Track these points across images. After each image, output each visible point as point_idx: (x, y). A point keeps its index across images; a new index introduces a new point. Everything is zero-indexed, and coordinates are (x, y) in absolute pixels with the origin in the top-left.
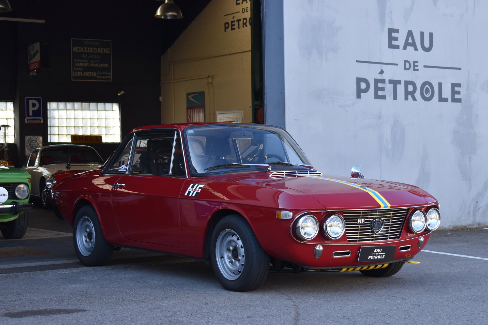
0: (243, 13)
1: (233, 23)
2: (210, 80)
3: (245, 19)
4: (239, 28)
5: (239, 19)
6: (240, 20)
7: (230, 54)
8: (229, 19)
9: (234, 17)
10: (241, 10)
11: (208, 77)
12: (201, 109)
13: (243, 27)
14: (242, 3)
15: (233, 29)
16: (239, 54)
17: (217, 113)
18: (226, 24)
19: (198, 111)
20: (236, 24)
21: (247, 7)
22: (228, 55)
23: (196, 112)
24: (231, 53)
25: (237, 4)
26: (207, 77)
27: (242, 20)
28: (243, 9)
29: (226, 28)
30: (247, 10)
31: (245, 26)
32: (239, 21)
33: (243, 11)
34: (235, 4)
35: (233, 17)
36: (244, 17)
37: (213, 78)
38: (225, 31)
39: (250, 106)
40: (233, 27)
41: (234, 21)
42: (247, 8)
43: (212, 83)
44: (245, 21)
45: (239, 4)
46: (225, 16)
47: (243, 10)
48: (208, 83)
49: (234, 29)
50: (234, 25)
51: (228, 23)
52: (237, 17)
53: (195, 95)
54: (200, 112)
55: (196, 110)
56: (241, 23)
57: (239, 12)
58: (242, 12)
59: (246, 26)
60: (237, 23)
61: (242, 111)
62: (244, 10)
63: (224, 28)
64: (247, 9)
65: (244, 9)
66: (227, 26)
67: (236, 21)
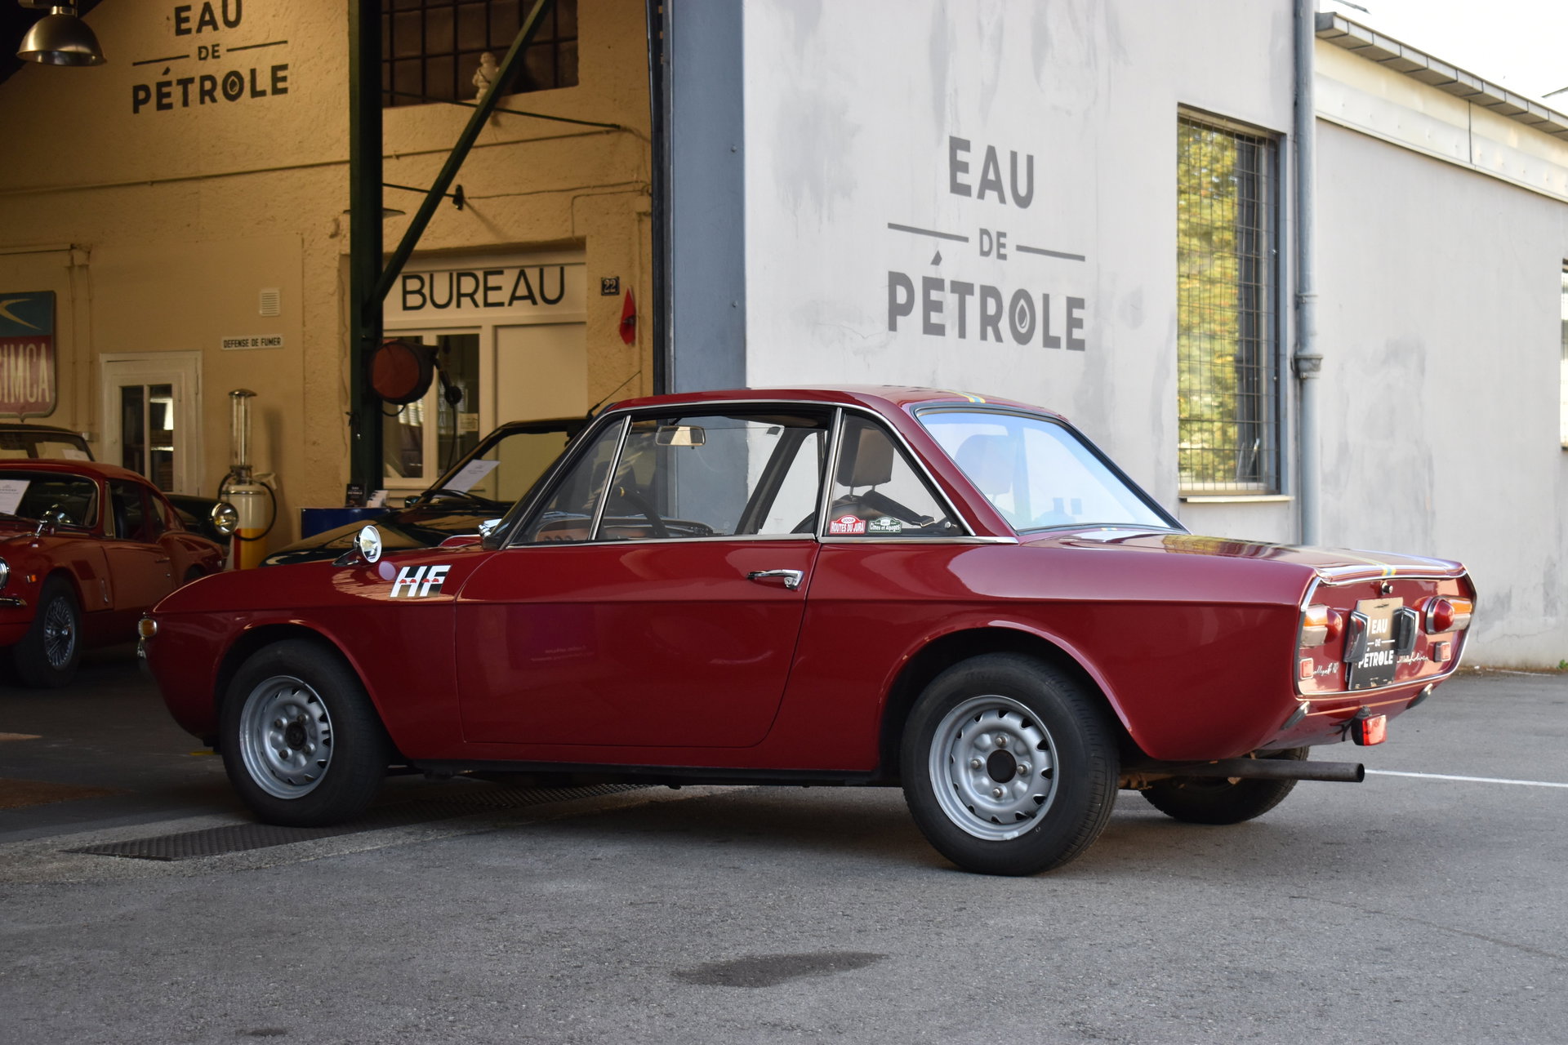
0: (202, 62)
1: (165, 90)
2: (79, 257)
3: (211, 78)
4: (185, 103)
5: (186, 76)
6: (191, 80)
7: (153, 183)
8: (151, 76)
9: (167, 71)
10: (194, 52)
11: (72, 247)
12: (43, 346)
13: (202, 102)
14: (199, 30)
15: (161, 107)
16: (188, 184)
17: (103, 358)
18: (137, 89)
19: (31, 350)
20: (176, 92)
21: (215, 43)
22: (145, 183)
23: (25, 355)
24: (154, 179)
25: (180, 32)
26: (69, 247)
27: (197, 81)
28: (200, 48)
29: (137, 104)
30: (214, 51)
31: (207, 99)
32: (185, 83)
33: (203, 55)
34: (173, 30)
35: (163, 70)
36: (205, 73)
37: (89, 253)
38: (136, 110)
39: (225, 341)
40: (165, 101)
41: (169, 84)
42: (218, 45)
43: (84, 267)
44: (208, 85)
45: (188, 31)
46: (135, 64)
47: (200, 52)
48: (71, 268)
49: (169, 106)
50: (168, 95)
51: (145, 88)
52: (179, 70)
53: (18, 301)
54: (39, 355)
55: (21, 347)
56: (194, 90)
57: (187, 56)
58: (197, 58)
59: (213, 100)
60: (180, 89)
61: (199, 355)
62: (204, 51)
63: (131, 100)
64: (216, 48)
65: (206, 48)
66: (142, 95)
67: (174, 83)
